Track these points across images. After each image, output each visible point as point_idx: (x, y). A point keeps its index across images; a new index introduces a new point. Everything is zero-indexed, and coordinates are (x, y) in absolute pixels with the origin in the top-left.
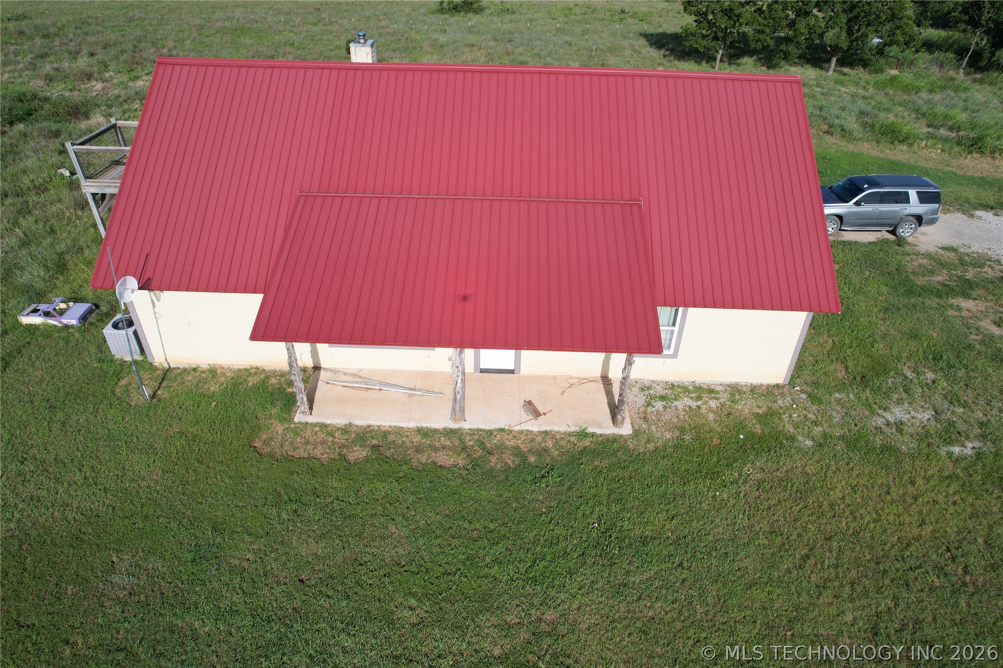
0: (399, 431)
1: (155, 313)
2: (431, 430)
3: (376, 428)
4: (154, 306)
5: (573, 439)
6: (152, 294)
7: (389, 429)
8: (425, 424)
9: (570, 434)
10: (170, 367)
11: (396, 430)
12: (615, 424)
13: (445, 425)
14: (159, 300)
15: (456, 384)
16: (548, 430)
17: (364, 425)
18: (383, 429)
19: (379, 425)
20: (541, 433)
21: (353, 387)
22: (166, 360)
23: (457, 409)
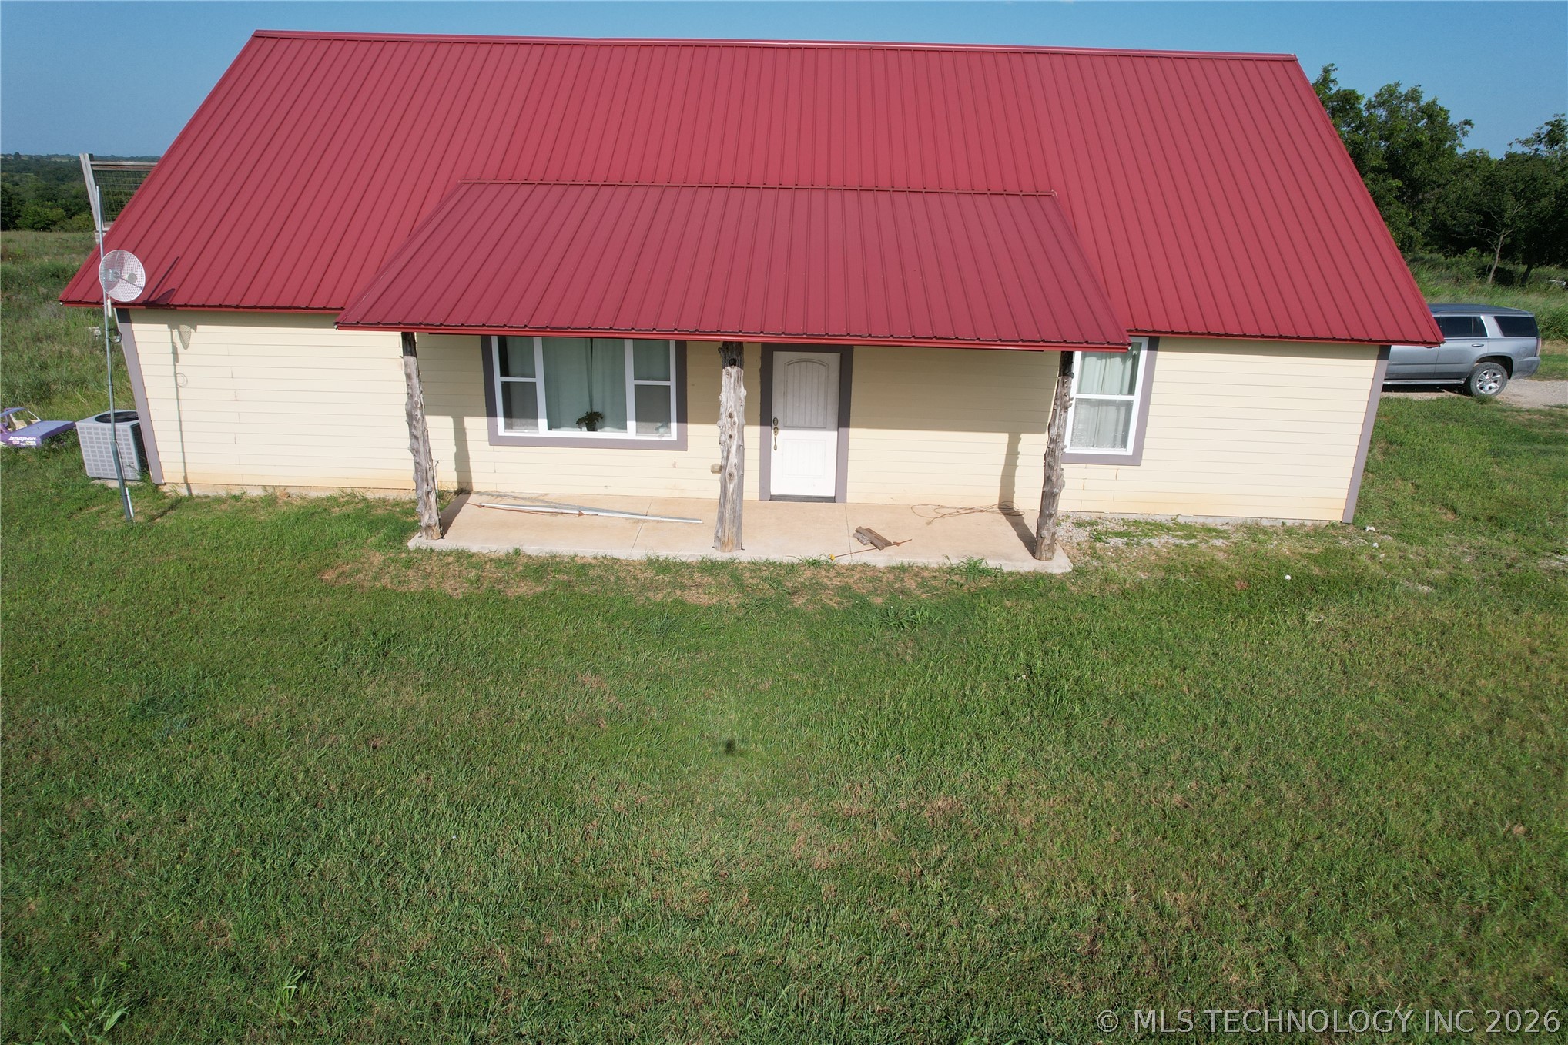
0: (611, 564)
1: (175, 375)
2: (675, 564)
3: (566, 560)
4: (176, 359)
5: (956, 578)
6: (175, 332)
7: (593, 562)
8: (663, 553)
9: (950, 571)
10: (190, 494)
11: (605, 562)
12: (1038, 554)
13: (702, 554)
14: (186, 345)
15: (728, 457)
16: (906, 564)
17: (544, 555)
18: (579, 561)
19: (572, 554)
20: (892, 569)
21: (528, 512)
22: (185, 478)
23: (728, 516)
